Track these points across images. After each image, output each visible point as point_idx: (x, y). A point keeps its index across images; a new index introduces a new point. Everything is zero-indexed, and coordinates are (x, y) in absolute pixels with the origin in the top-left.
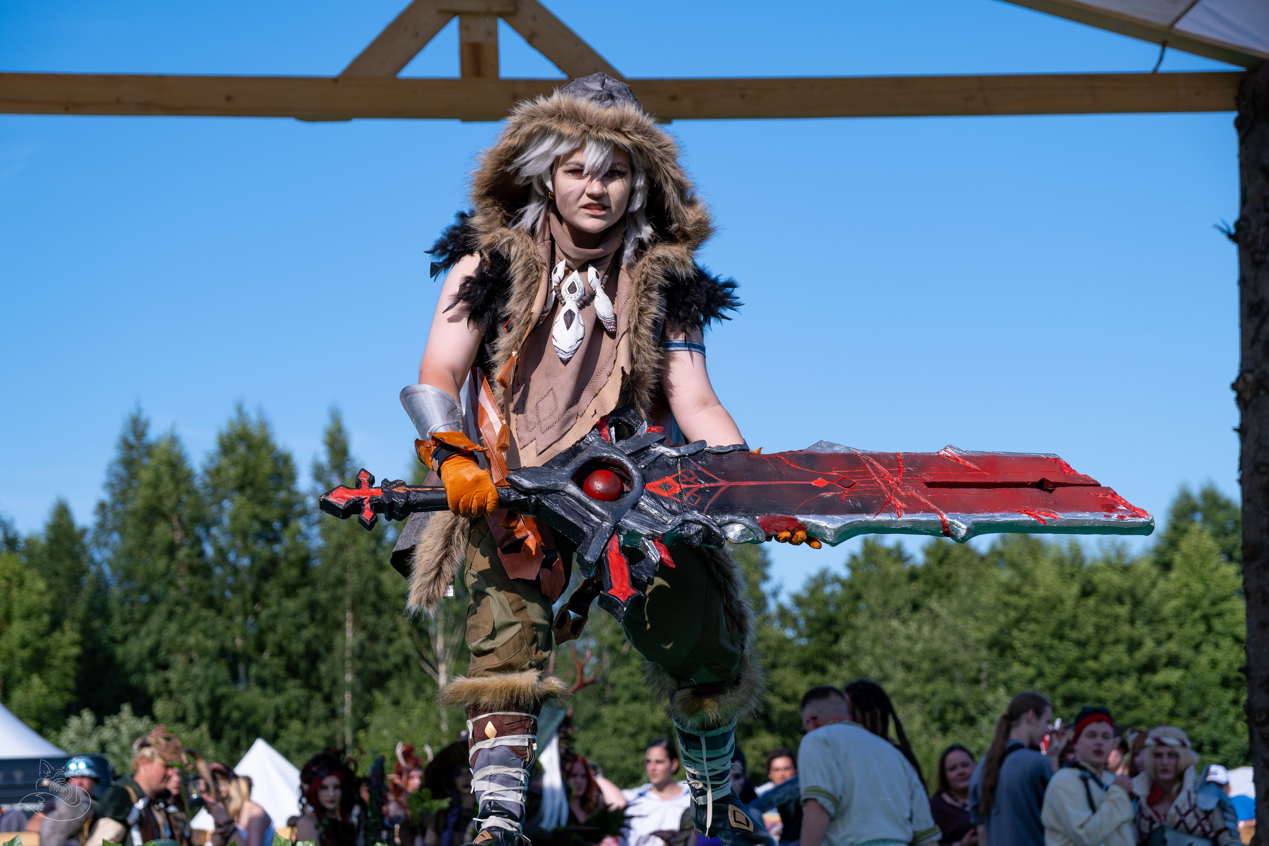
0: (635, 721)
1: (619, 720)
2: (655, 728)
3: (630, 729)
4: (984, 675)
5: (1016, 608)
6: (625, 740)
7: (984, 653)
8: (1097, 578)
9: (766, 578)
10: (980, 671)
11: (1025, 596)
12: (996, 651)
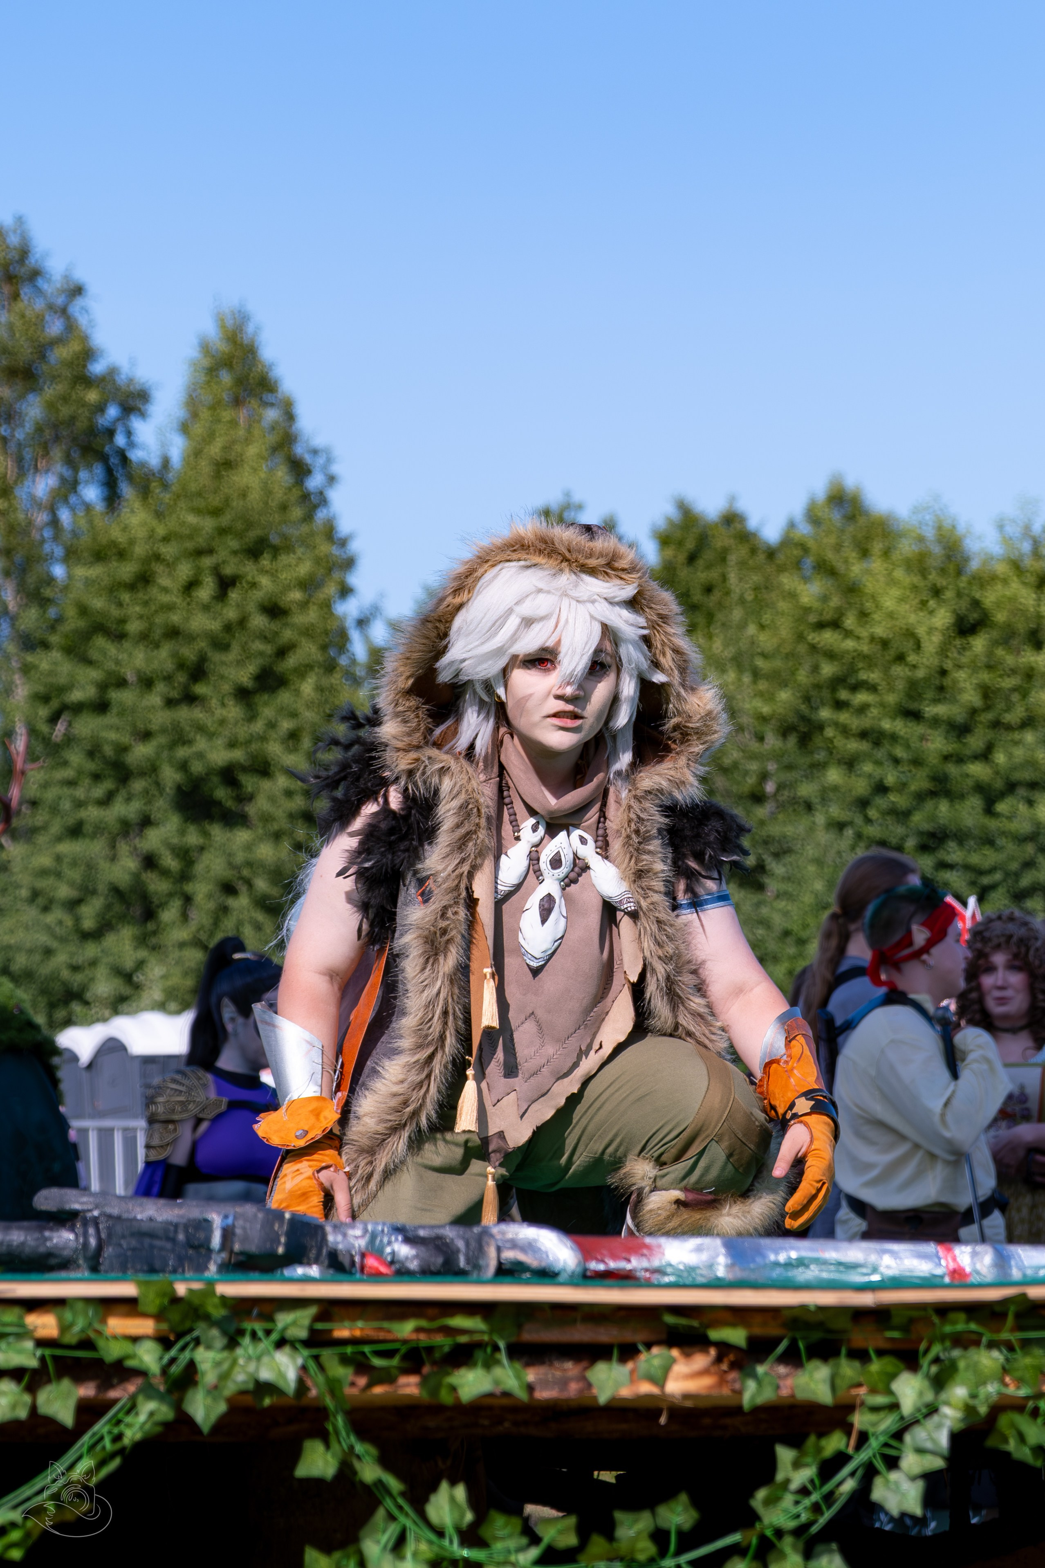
0: (76, 875)
1: (43, 873)
2: (116, 891)
3: (64, 892)
4: (770, 787)
5: (831, 655)
6: (57, 915)
7: (772, 741)
8: (989, 598)
9: (345, 591)
10: (764, 776)
11: (848, 634)
12: (792, 741)
